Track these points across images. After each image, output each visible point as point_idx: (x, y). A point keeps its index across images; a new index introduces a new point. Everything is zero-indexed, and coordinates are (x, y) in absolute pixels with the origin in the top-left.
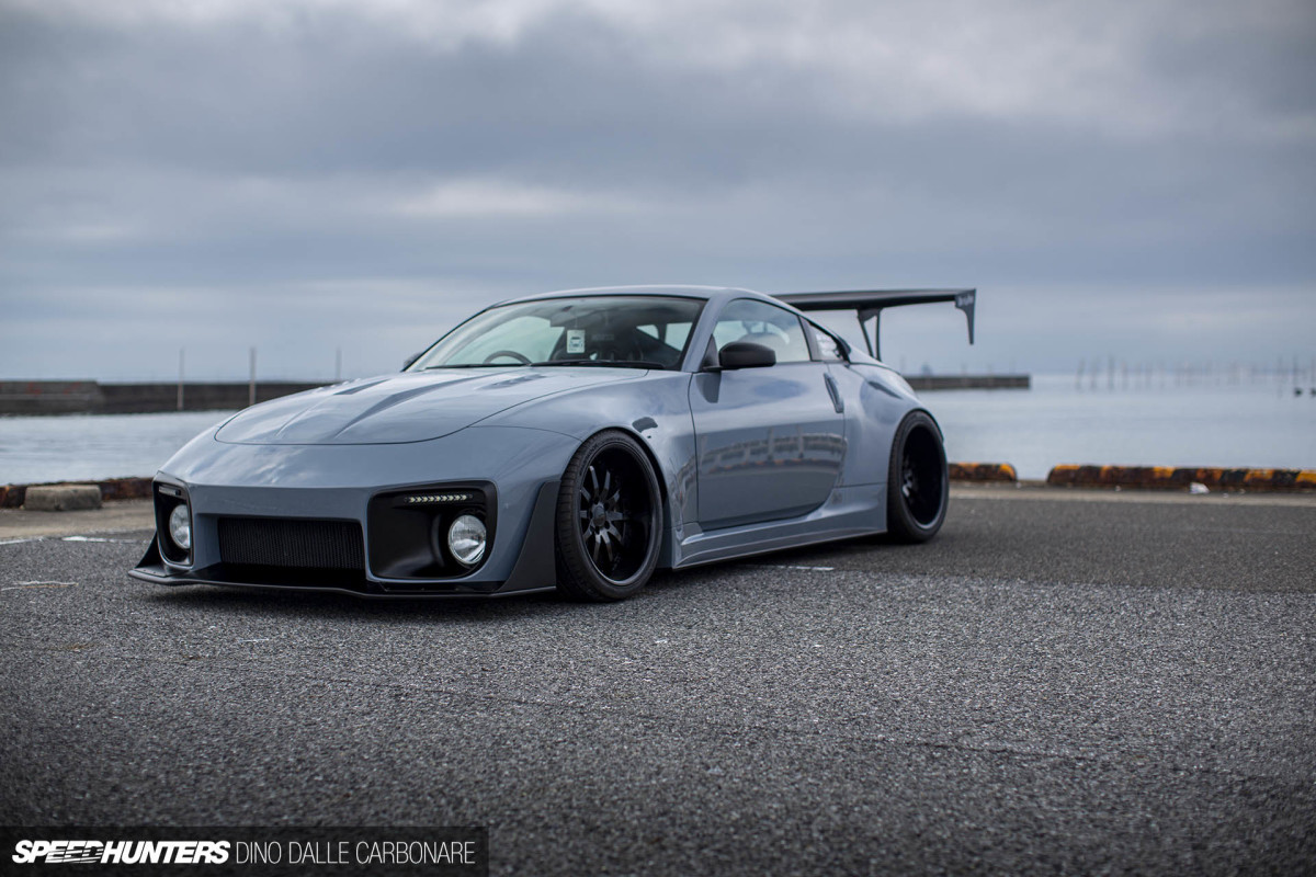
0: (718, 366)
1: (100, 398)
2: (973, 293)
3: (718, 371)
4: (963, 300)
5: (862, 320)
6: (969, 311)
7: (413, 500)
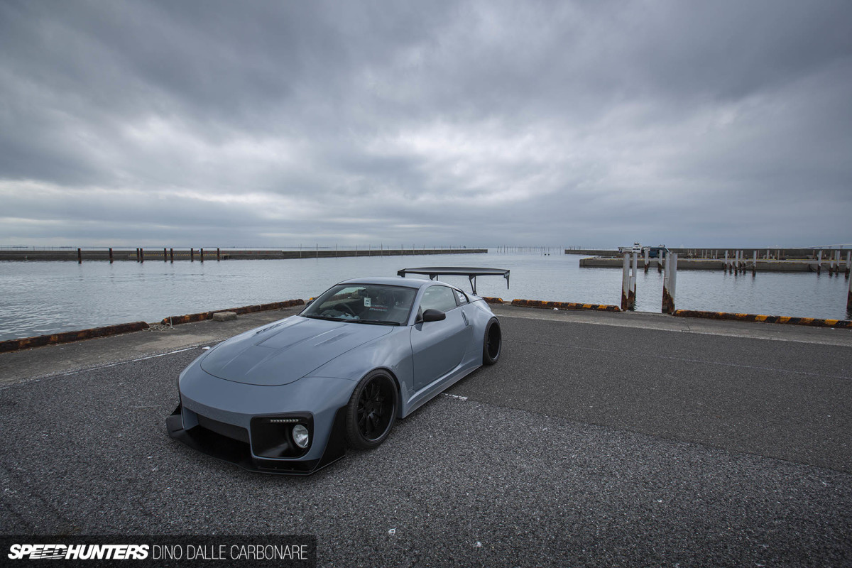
0: (422, 320)
1: (283, 255)
2: (509, 271)
3: (422, 322)
4: (506, 274)
5: (470, 279)
6: (507, 278)
7: (272, 421)
